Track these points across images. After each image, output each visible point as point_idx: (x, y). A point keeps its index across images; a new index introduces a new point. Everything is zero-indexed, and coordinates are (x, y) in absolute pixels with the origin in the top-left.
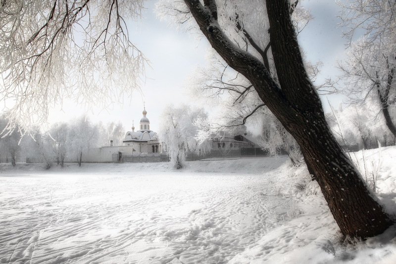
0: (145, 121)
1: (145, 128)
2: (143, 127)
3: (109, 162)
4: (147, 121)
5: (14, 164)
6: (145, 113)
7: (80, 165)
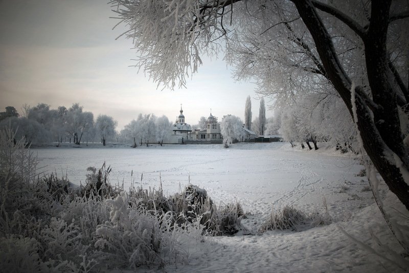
0: (182, 117)
1: (183, 121)
2: (181, 121)
3: (176, 144)
4: (183, 117)
5: (104, 144)
6: (181, 112)
7: (148, 146)
